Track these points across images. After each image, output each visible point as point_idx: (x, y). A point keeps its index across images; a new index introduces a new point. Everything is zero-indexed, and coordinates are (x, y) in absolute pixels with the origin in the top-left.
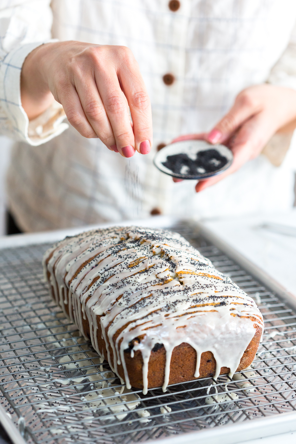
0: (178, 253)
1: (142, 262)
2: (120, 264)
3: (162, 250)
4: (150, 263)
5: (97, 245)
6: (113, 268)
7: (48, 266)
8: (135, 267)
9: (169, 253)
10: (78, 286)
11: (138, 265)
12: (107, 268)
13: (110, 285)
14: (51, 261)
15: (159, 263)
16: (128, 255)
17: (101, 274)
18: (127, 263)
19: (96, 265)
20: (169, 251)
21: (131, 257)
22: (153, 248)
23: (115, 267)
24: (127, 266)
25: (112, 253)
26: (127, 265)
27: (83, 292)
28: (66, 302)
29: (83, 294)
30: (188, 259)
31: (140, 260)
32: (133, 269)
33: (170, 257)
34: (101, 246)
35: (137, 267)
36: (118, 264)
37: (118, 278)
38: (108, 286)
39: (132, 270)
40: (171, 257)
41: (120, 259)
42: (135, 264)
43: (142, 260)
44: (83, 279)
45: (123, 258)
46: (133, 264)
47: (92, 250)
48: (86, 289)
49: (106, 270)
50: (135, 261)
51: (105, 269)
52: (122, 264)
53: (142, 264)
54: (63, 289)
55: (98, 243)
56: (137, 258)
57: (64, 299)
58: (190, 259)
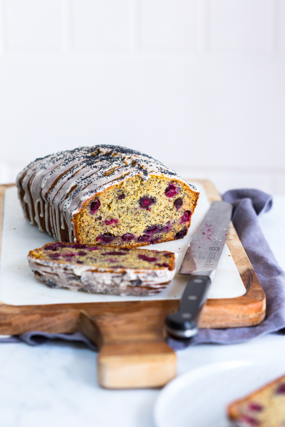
0: (148, 163)
1: (117, 171)
2: (96, 173)
3: (133, 160)
4: (125, 171)
5: (70, 160)
6: (90, 177)
7: (23, 184)
8: (111, 175)
9: (141, 163)
10: (55, 196)
11: (114, 173)
12: (83, 177)
13: (89, 191)
14: (25, 179)
15: (134, 171)
16: (103, 165)
17: (78, 183)
18: (103, 172)
19: (73, 176)
20: (140, 161)
21: (106, 167)
22: (124, 159)
23: (91, 176)
24: (103, 175)
25: (86, 165)
26: (103, 173)
27: (62, 201)
28: (42, 215)
29: (61, 202)
30: (158, 168)
31: (114, 169)
32: (109, 176)
33: (141, 166)
34: (74, 160)
35: (113, 174)
36: (94, 173)
37: (96, 185)
38: (87, 193)
39: (108, 178)
40: (143, 166)
41: (95, 169)
42: (110, 173)
43: (116, 169)
44: (60, 189)
45: (97, 168)
46: (109, 173)
47: (66, 164)
48: (65, 197)
49: (82, 180)
50: (109, 170)
51: (81, 178)
52: (98, 173)
53: (118, 172)
54: (39, 203)
55: (71, 158)
56: (112, 167)
57: (39, 213)
58: (160, 168)
